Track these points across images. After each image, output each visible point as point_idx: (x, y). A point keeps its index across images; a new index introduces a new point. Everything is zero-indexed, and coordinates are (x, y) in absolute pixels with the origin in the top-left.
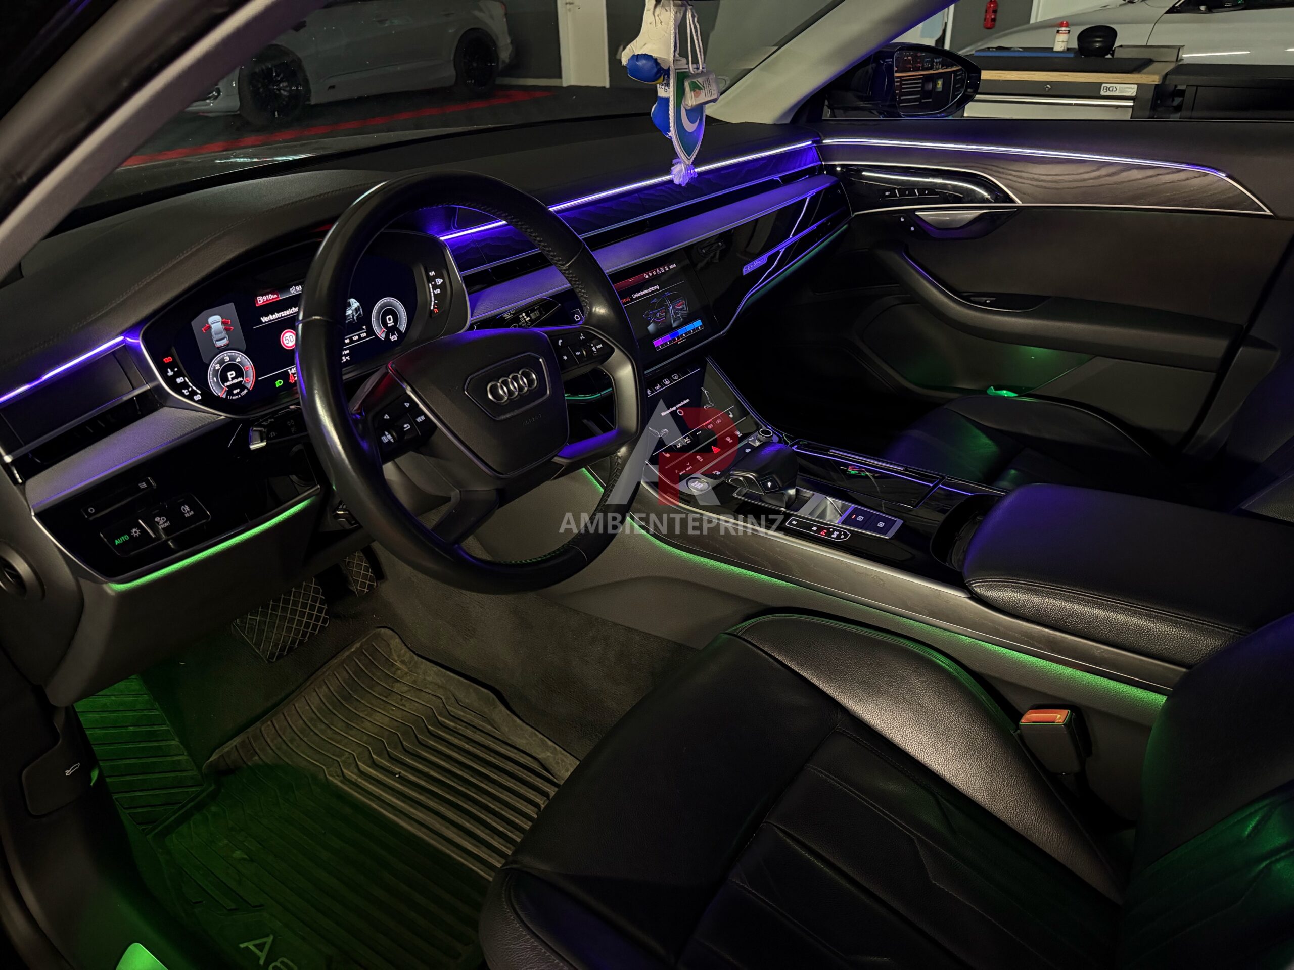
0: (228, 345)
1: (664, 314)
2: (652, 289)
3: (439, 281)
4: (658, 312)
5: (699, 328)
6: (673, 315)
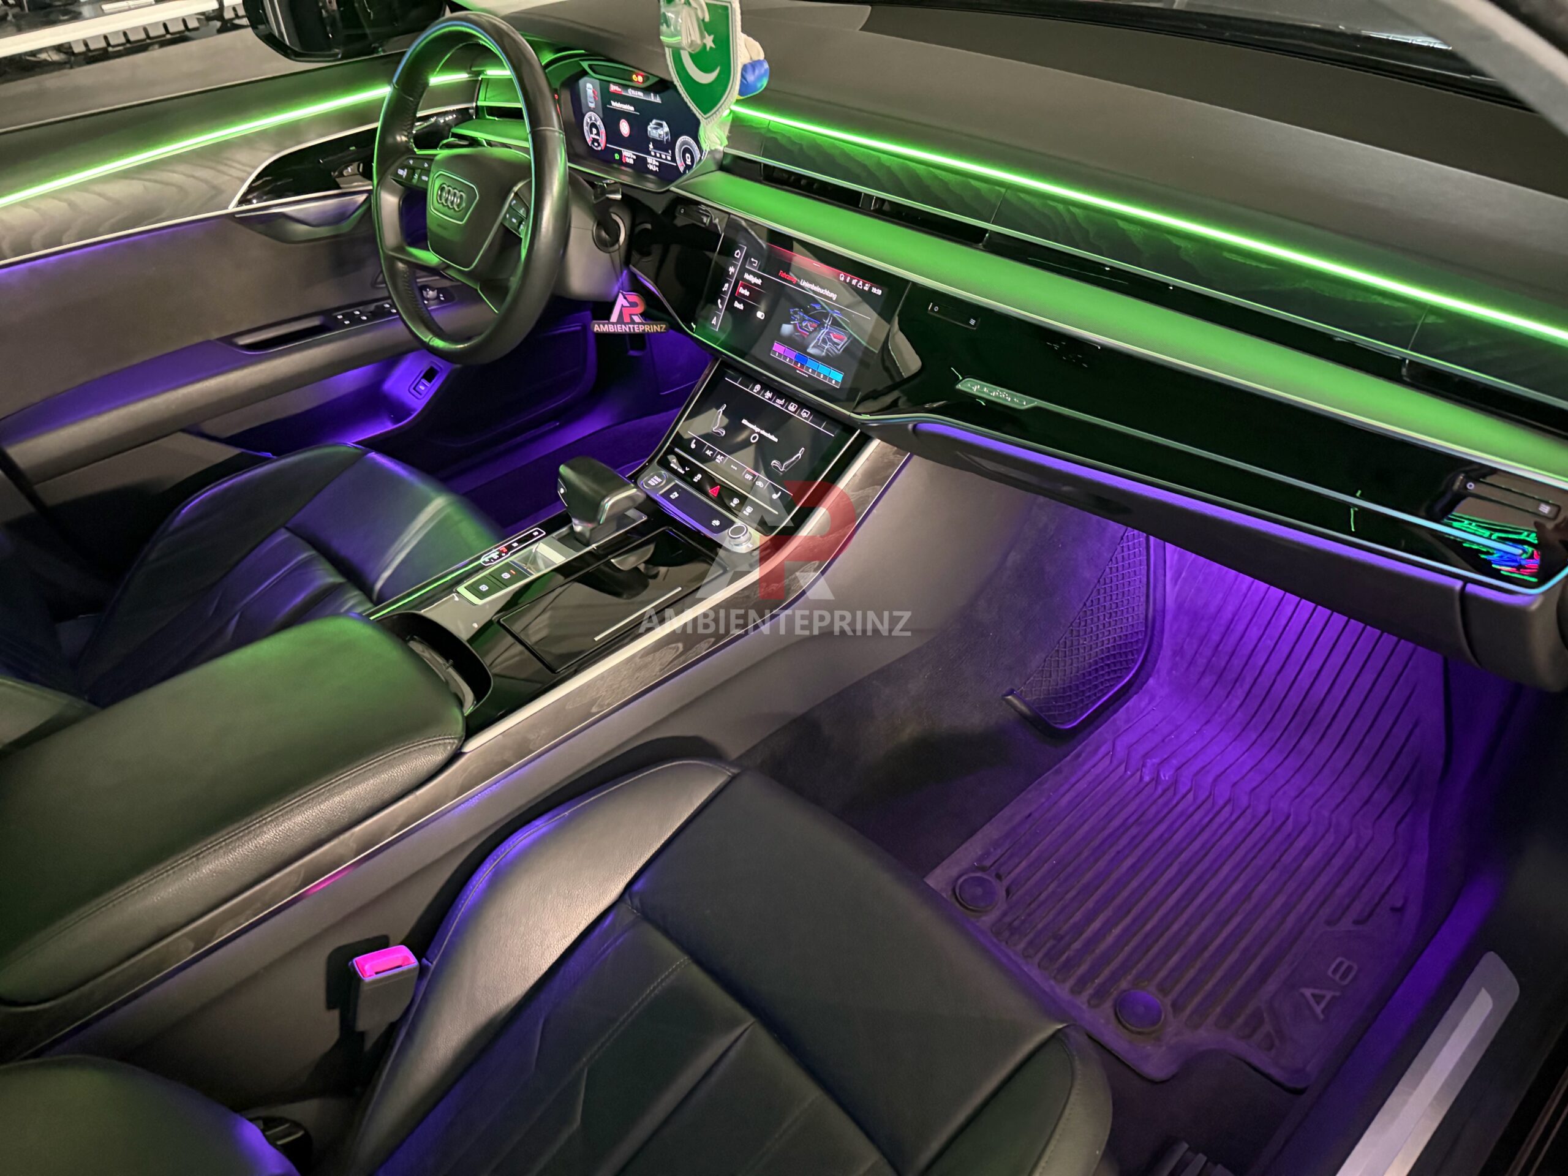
2: (827, 293)
4: (809, 321)
5: (834, 382)
6: (819, 339)
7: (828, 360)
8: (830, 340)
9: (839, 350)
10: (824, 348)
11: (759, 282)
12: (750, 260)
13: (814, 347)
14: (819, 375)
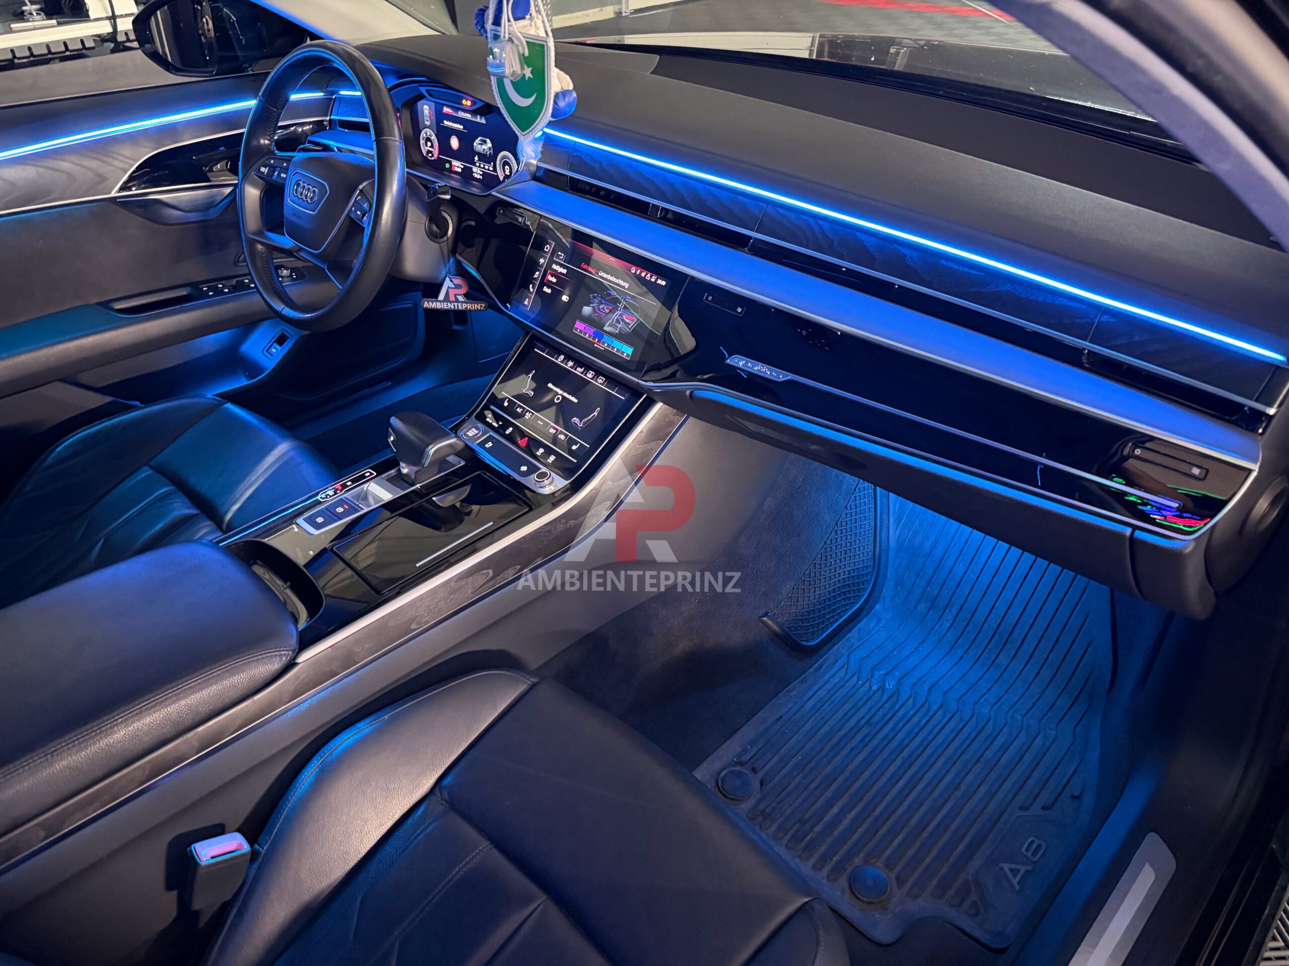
1: (607, 311)
2: (621, 282)
4: (606, 304)
5: (625, 354)
6: (613, 320)
7: (620, 337)
8: (623, 320)
9: (630, 329)
10: (617, 327)
11: (564, 271)
12: (557, 254)
13: (609, 325)
14: (613, 348)
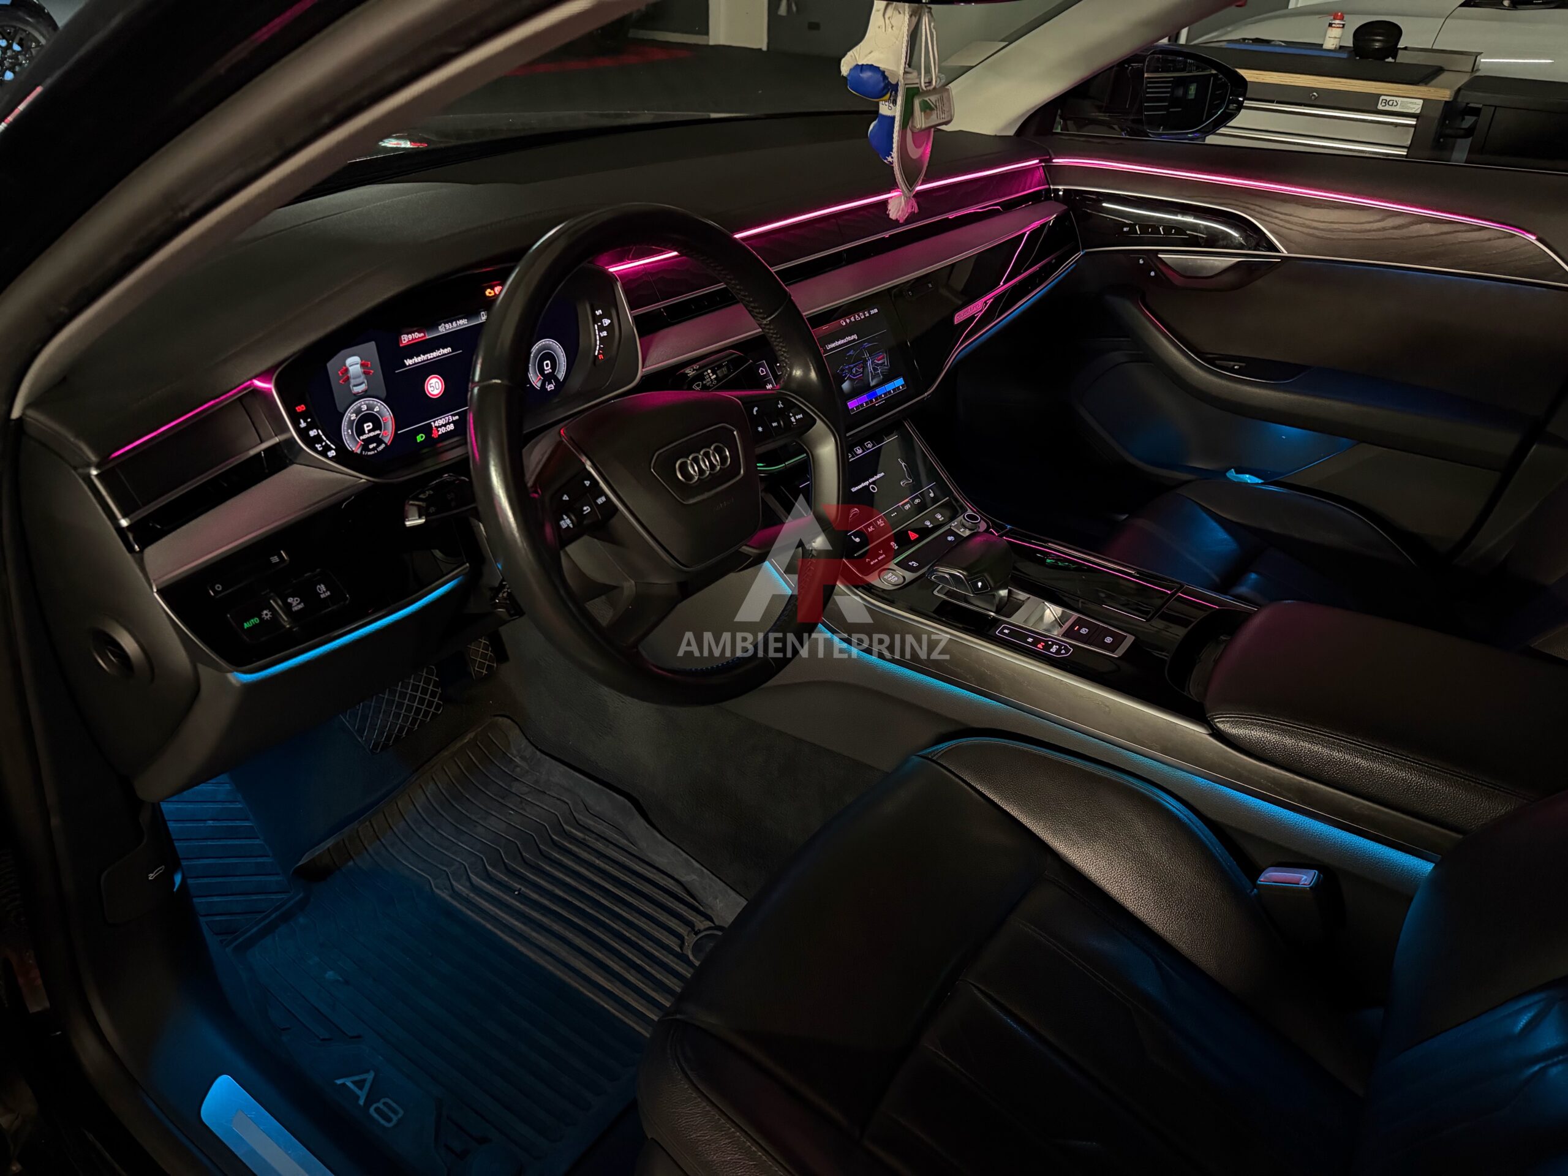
0: (366, 391)
1: (861, 370)
2: (849, 339)
3: (606, 322)
4: (855, 366)
5: (901, 387)
6: (871, 372)
8: (878, 365)
10: (878, 373)
14: (889, 392)
